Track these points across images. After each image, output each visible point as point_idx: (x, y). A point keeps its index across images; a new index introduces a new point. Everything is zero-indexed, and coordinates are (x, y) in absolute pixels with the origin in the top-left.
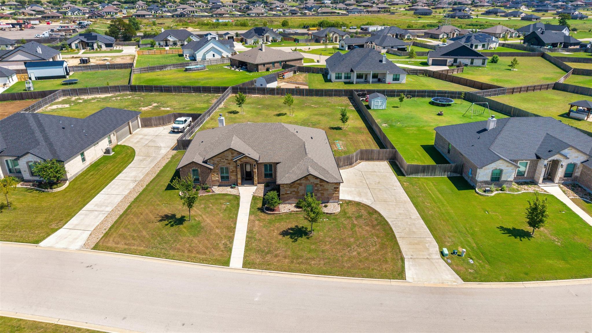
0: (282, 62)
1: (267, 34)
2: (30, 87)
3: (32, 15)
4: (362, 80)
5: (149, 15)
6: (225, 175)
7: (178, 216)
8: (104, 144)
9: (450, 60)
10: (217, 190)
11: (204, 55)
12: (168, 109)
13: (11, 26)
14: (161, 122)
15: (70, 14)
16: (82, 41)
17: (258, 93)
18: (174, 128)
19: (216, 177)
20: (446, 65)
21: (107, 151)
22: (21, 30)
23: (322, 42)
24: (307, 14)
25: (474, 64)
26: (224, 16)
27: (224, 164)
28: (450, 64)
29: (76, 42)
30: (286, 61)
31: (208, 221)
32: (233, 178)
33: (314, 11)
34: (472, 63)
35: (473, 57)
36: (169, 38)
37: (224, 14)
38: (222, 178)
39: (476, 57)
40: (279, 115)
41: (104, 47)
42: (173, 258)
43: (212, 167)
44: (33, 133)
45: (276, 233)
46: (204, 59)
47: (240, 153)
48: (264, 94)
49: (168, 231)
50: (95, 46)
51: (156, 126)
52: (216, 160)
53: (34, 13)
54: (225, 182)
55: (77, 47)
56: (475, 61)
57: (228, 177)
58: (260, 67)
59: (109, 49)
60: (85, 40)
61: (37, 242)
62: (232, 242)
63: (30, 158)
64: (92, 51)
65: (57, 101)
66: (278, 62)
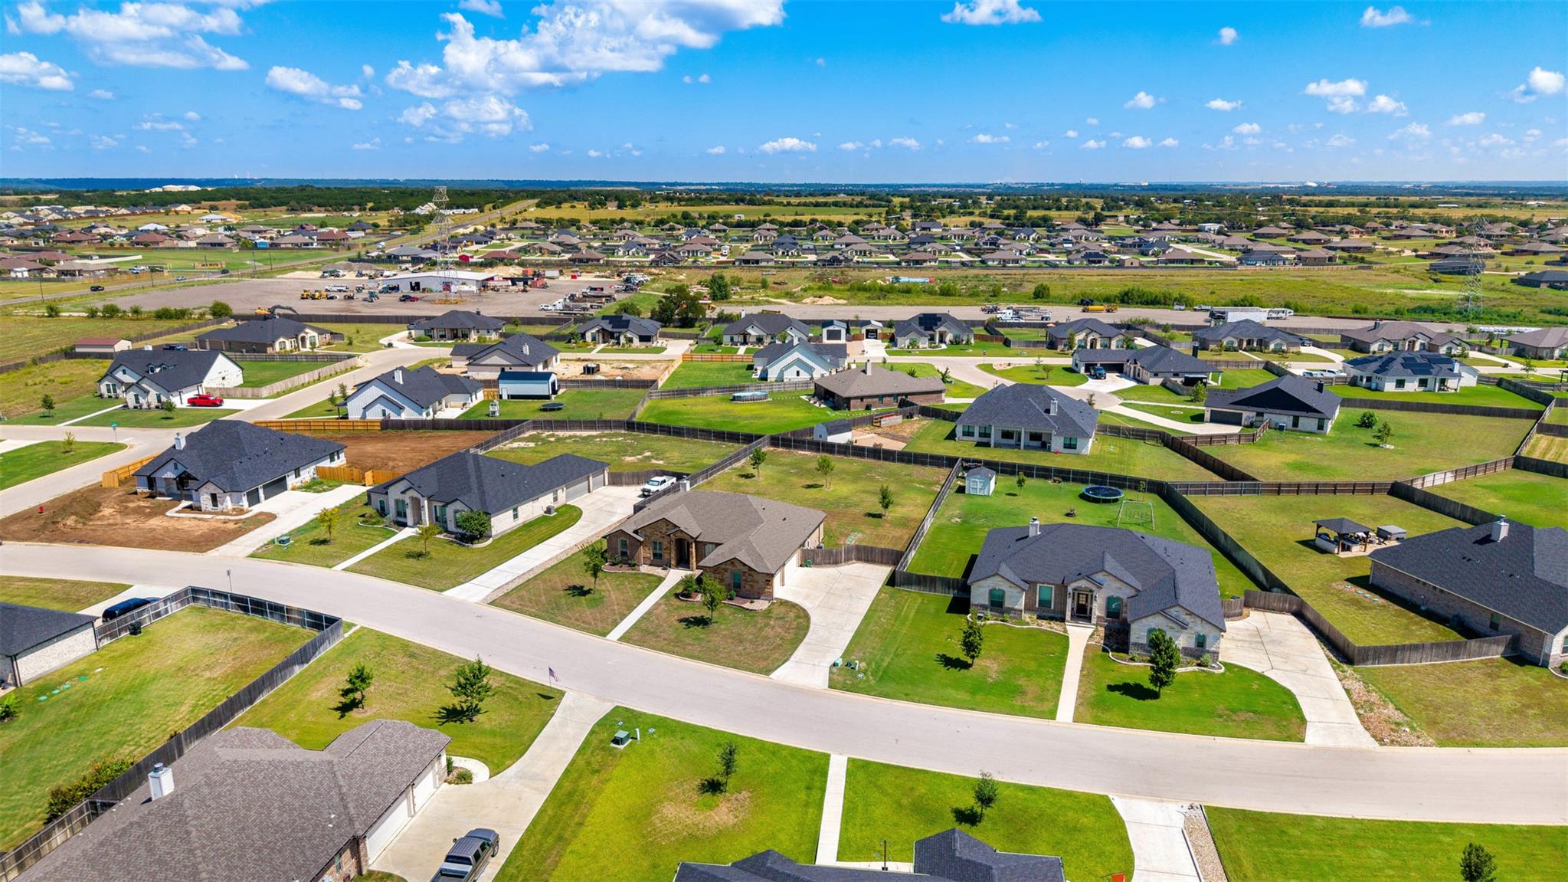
0: (899, 395)
1: (942, 329)
2: (494, 412)
3: (553, 253)
4: (1012, 442)
5: (768, 261)
6: (658, 552)
7: (585, 589)
8: (546, 500)
9: (1248, 415)
10: (644, 569)
11: (782, 372)
12: (661, 462)
13: (510, 283)
14: (635, 480)
15: (621, 253)
16: (603, 329)
17: (810, 449)
18: (644, 490)
19: (644, 553)
20: (1239, 423)
21: (549, 510)
22: (525, 291)
23: (1060, 347)
24: (1127, 264)
25: (1300, 427)
26: (925, 265)
27: (656, 537)
28: (1247, 423)
29: (594, 331)
30: (907, 395)
31: (613, 597)
32: (666, 556)
33: (1155, 254)
34: (1295, 424)
35: (1297, 413)
36: (750, 331)
37: (925, 261)
38: (655, 555)
39: (1304, 413)
40: (809, 487)
41: (636, 342)
42: (558, 622)
43: (642, 539)
44: (468, 478)
45: (674, 619)
46: (780, 379)
47: (675, 526)
48: (818, 450)
49: (566, 600)
50: (622, 340)
51: (628, 484)
52: (649, 531)
53: (558, 248)
54: (657, 561)
55: (594, 339)
56: (1301, 421)
57: (661, 555)
58: (852, 402)
59: (644, 345)
60: (609, 328)
61: (442, 591)
62: (622, 619)
63: (457, 505)
64: (616, 347)
65: (522, 436)
66: (889, 395)
